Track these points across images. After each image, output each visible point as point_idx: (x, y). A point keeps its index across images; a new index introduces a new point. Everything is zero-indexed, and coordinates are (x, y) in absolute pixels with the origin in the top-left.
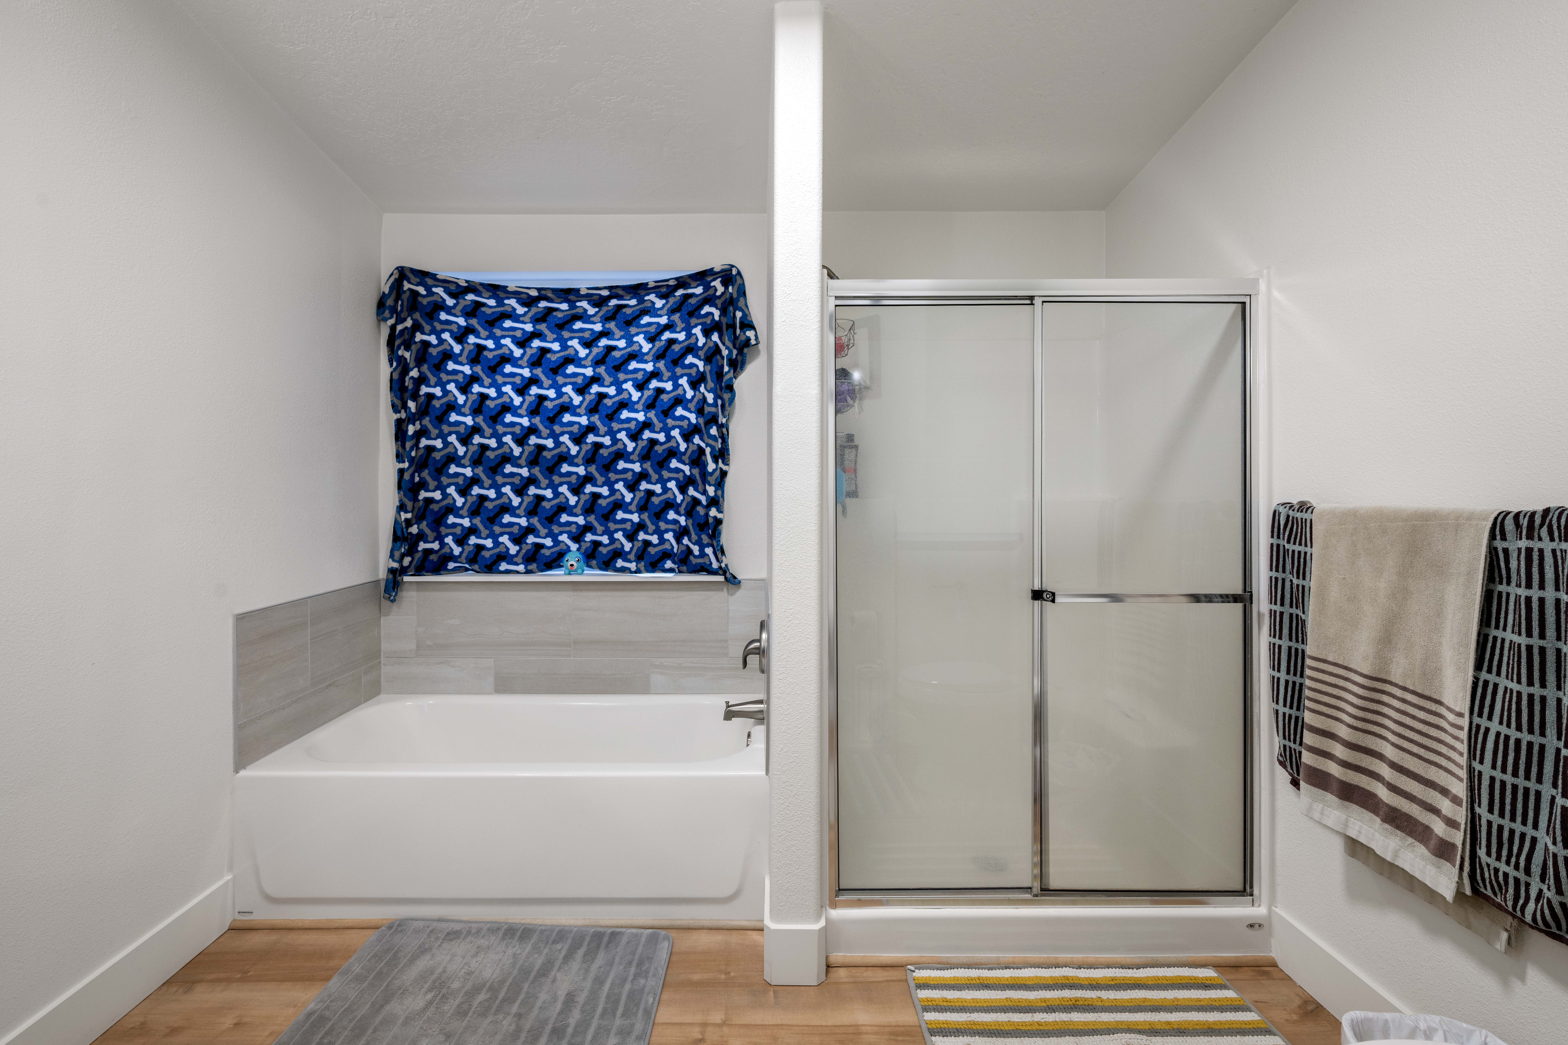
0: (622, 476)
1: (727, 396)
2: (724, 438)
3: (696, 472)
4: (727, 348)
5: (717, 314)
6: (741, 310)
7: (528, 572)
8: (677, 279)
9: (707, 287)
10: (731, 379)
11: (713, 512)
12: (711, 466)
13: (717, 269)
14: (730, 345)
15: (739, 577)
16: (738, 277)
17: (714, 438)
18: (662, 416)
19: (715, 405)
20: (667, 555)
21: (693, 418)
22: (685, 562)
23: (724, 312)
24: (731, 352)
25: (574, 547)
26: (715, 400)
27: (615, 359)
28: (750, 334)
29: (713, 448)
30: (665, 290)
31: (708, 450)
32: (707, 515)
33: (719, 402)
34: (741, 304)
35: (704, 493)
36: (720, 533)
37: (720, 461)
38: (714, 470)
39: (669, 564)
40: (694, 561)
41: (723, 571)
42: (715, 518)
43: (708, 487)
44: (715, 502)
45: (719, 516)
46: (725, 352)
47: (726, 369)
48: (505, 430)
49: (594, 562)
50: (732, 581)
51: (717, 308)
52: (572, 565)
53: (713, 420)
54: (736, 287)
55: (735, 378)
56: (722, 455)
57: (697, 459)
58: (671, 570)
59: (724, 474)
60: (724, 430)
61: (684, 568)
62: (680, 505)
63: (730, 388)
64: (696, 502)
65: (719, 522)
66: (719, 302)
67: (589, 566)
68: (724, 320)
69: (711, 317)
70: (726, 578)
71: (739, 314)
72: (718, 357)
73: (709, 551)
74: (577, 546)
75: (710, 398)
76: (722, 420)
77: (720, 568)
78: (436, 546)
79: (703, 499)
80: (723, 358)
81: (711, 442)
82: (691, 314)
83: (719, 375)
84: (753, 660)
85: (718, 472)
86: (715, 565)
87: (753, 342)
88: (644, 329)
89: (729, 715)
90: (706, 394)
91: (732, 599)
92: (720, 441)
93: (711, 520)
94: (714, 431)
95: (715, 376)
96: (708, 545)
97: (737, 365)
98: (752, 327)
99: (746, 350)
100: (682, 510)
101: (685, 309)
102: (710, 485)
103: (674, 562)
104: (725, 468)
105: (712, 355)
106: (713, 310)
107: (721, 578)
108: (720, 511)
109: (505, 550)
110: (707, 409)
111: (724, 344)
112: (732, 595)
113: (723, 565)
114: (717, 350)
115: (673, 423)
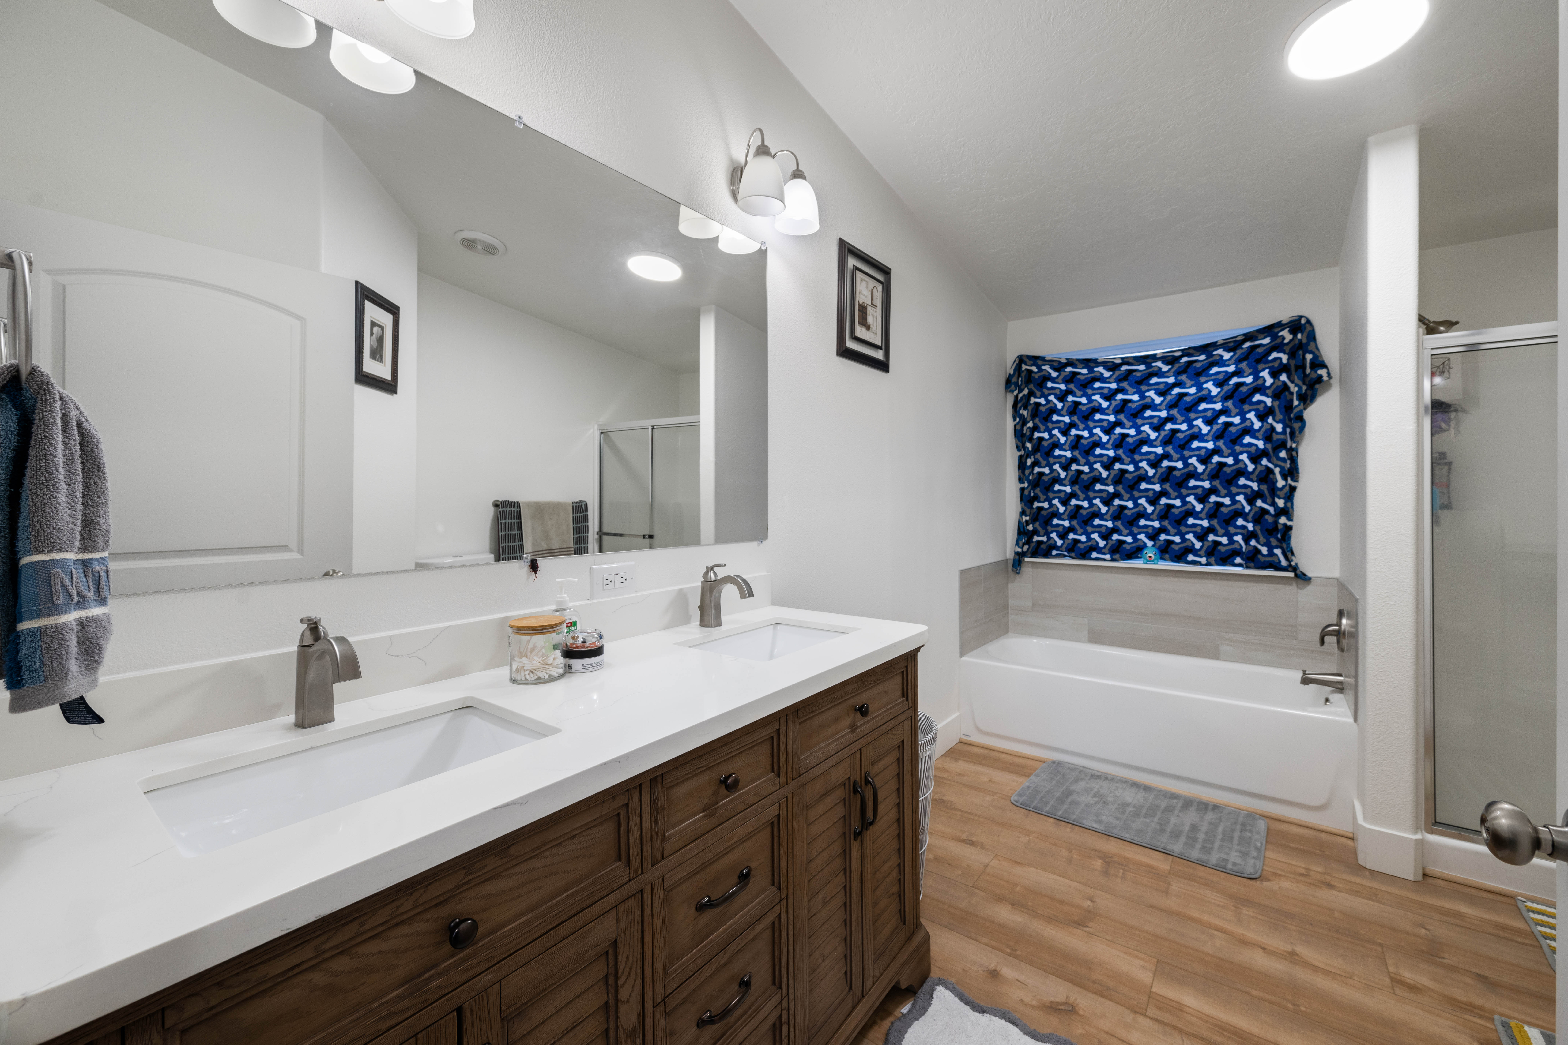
0: (1193, 491)
1: (1297, 426)
2: (1293, 460)
3: (1264, 488)
4: (1296, 385)
5: (1285, 358)
6: (1311, 352)
7: (1113, 560)
8: (1244, 335)
9: (1274, 337)
10: (1301, 412)
11: (1283, 520)
12: (1281, 483)
13: (1285, 322)
14: (1300, 383)
15: (1309, 574)
16: (1308, 326)
17: (1284, 460)
18: (1231, 445)
19: (1284, 432)
20: (1237, 553)
21: (1261, 444)
22: (1252, 559)
23: (1292, 355)
24: (1300, 388)
25: (1149, 543)
26: (1284, 429)
27: (1186, 402)
28: (1322, 372)
29: (1282, 468)
30: (1232, 345)
31: (1277, 470)
32: (1276, 523)
33: (1288, 430)
34: (1311, 347)
35: (1273, 504)
36: (1290, 538)
37: (1289, 479)
38: (1284, 487)
39: (1238, 560)
40: (1262, 559)
41: (1294, 569)
42: (1285, 525)
43: (1277, 500)
44: (1286, 512)
45: (1289, 523)
46: (1294, 389)
47: (1296, 403)
48: (1096, 459)
49: (1167, 556)
50: (1302, 578)
51: (1285, 353)
52: (1150, 557)
53: (1283, 445)
54: (1305, 334)
55: (1305, 409)
56: (1292, 472)
57: (1266, 477)
58: (1240, 565)
59: (1293, 489)
60: (1294, 453)
61: (1252, 565)
62: (1248, 514)
63: (1300, 418)
64: (1264, 512)
65: (1290, 528)
66: (1287, 348)
67: (1162, 558)
68: (1293, 363)
69: (1279, 361)
70: (1296, 575)
71: (1309, 357)
72: (1287, 393)
73: (1278, 551)
74: (1152, 543)
75: (1279, 427)
76: (1289, 444)
77: (1290, 565)
78: (1044, 539)
79: (1271, 509)
80: (1292, 394)
81: (1280, 463)
82: (1258, 361)
83: (1289, 408)
84: (1331, 640)
85: (1287, 488)
86: (1284, 563)
87: (1325, 378)
88: (1213, 377)
89: (1306, 681)
90: (1275, 424)
91: (1300, 592)
92: (1289, 462)
93: (1280, 527)
94: (1283, 454)
95: (1283, 410)
96: (1277, 547)
97: (1307, 398)
98: (1323, 366)
99: (1317, 386)
100: (1250, 517)
101: (1253, 357)
102: (1279, 498)
103: (1242, 559)
104: (1293, 484)
105: (1280, 392)
106: (1281, 355)
107: (1292, 575)
108: (1290, 519)
109: (1095, 544)
110: (1275, 437)
111: (1292, 382)
112: (1302, 589)
113: (1293, 564)
114: (1285, 387)
115: (1241, 449)
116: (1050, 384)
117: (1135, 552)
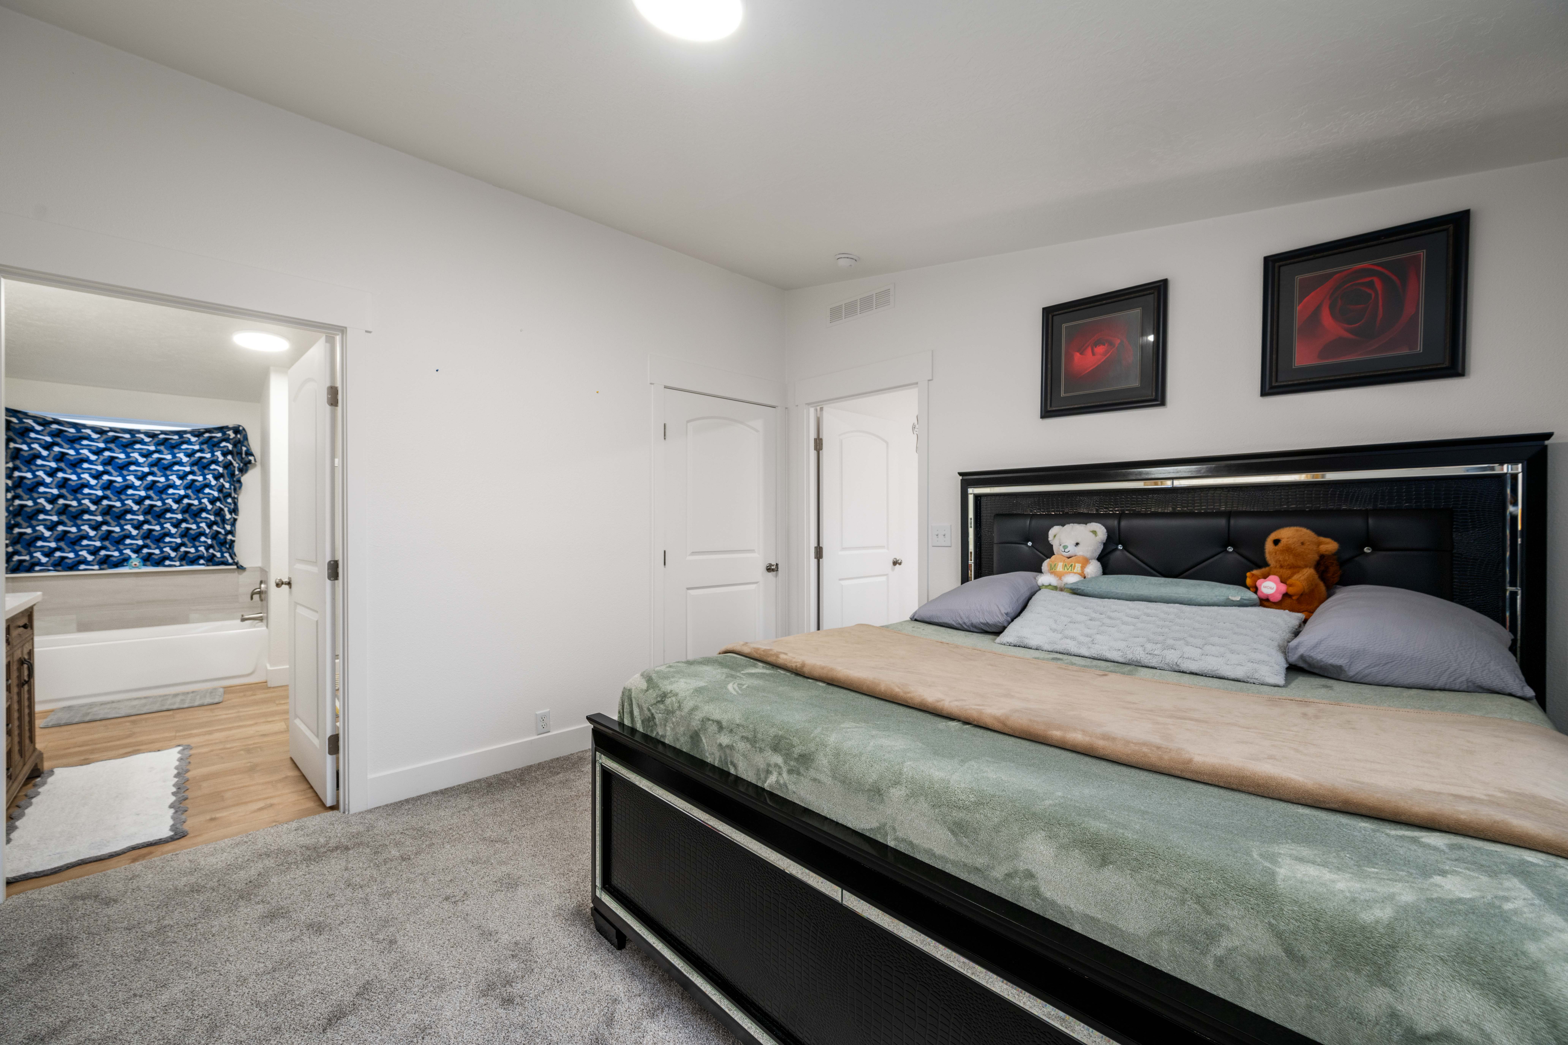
0: (169, 521)
1: (237, 485)
2: (235, 504)
3: (218, 519)
4: (237, 463)
5: (230, 447)
6: (245, 446)
7: (101, 569)
8: (205, 429)
9: (224, 434)
10: (240, 478)
11: (230, 537)
12: (228, 516)
13: (231, 426)
14: (239, 462)
15: (245, 566)
16: (243, 431)
17: (230, 504)
18: (196, 493)
19: (230, 488)
20: (201, 557)
21: (216, 494)
22: (211, 560)
23: (235, 445)
24: (239, 465)
25: (134, 556)
26: (230, 486)
27: (164, 464)
28: (251, 458)
29: (229, 508)
30: (198, 434)
31: (226, 509)
32: (225, 539)
33: (232, 487)
34: (245, 443)
35: (224, 528)
36: (234, 547)
37: (233, 514)
38: (230, 519)
39: (202, 561)
40: (217, 560)
41: (236, 564)
42: (231, 540)
43: (226, 526)
44: (231, 532)
45: (233, 539)
46: (236, 465)
47: (237, 473)
48: (84, 497)
49: (148, 563)
50: (241, 568)
51: (230, 444)
52: (135, 565)
53: (229, 495)
54: (242, 435)
55: (242, 476)
56: (235, 511)
57: (219, 513)
58: (203, 564)
59: (235, 520)
60: (236, 500)
61: (211, 564)
62: (207, 534)
63: (239, 481)
64: (218, 533)
65: (233, 542)
66: (232, 441)
67: (144, 565)
68: (235, 450)
69: (226, 448)
70: (238, 567)
71: (244, 449)
72: (231, 466)
73: (227, 555)
74: (136, 555)
75: (227, 485)
76: (233, 495)
77: (234, 562)
78: (27, 558)
79: (223, 531)
80: (234, 467)
81: (228, 505)
82: (214, 446)
83: (232, 475)
84: (256, 597)
85: (232, 520)
86: (230, 561)
87: (253, 462)
88: (184, 451)
89: (243, 620)
90: (225, 483)
91: (241, 576)
92: (233, 505)
93: (228, 541)
94: (229, 500)
95: (230, 475)
96: (226, 552)
97: (243, 471)
98: (252, 455)
99: (249, 465)
100: (209, 536)
101: (210, 443)
102: (227, 524)
103: (204, 561)
104: (236, 517)
105: (228, 466)
106: (228, 445)
107: (235, 567)
108: (234, 536)
109: (84, 558)
110: (225, 490)
111: (235, 460)
112: (241, 574)
113: (236, 561)
114: (231, 463)
115: (204, 496)
116: (33, 435)
117: (123, 561)
